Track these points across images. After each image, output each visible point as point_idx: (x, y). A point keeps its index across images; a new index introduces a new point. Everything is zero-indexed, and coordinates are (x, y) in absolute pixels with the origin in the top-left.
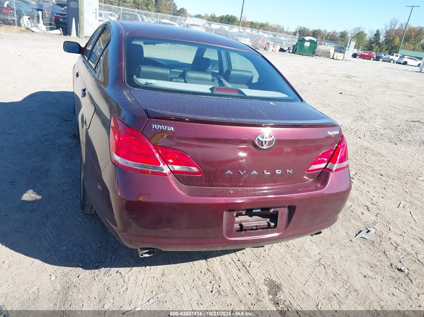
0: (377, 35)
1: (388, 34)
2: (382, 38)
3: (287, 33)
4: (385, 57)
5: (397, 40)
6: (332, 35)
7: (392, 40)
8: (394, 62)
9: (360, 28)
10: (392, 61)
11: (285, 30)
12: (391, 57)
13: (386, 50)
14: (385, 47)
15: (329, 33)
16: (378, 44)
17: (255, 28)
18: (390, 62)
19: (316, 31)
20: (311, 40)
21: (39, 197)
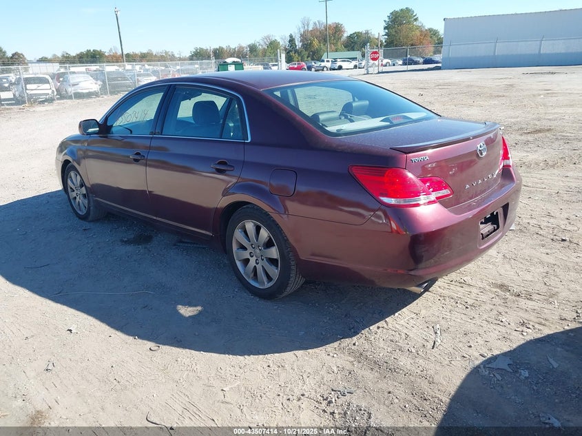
0: (292, 40)
1: (304, 37)
2: (299, 44)
3: (180, 59)
4: (316, 65)
5: (316, 43)
6: (239, 51)
7: (311, 43)
8: (327, 70)
9: (268, 37)
10: (325, 69)
11: (177, 56)
12: (323, 64)
13: (308, 57)
14: (305, 53)
15: (235, 49)
16: (296, 51)
17: (135, 61)
18: (323, 70)
19: (217, 49)
20: (234, 62)
21: (199, 308)
